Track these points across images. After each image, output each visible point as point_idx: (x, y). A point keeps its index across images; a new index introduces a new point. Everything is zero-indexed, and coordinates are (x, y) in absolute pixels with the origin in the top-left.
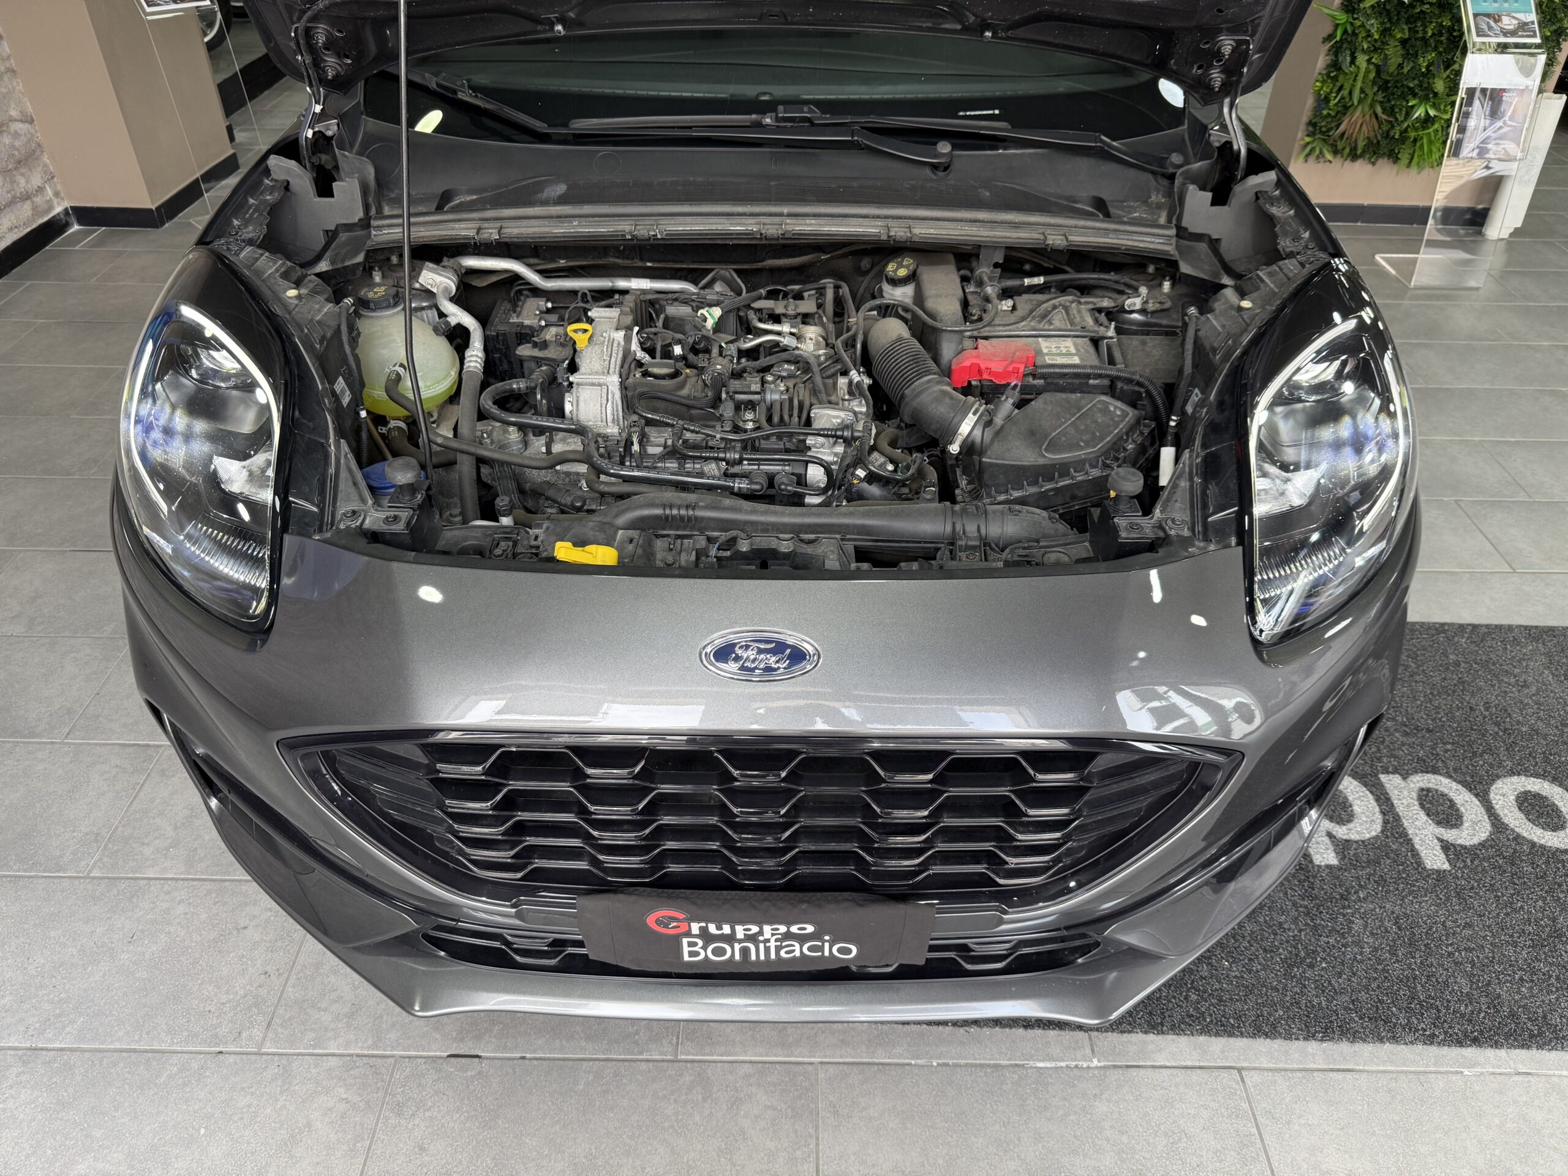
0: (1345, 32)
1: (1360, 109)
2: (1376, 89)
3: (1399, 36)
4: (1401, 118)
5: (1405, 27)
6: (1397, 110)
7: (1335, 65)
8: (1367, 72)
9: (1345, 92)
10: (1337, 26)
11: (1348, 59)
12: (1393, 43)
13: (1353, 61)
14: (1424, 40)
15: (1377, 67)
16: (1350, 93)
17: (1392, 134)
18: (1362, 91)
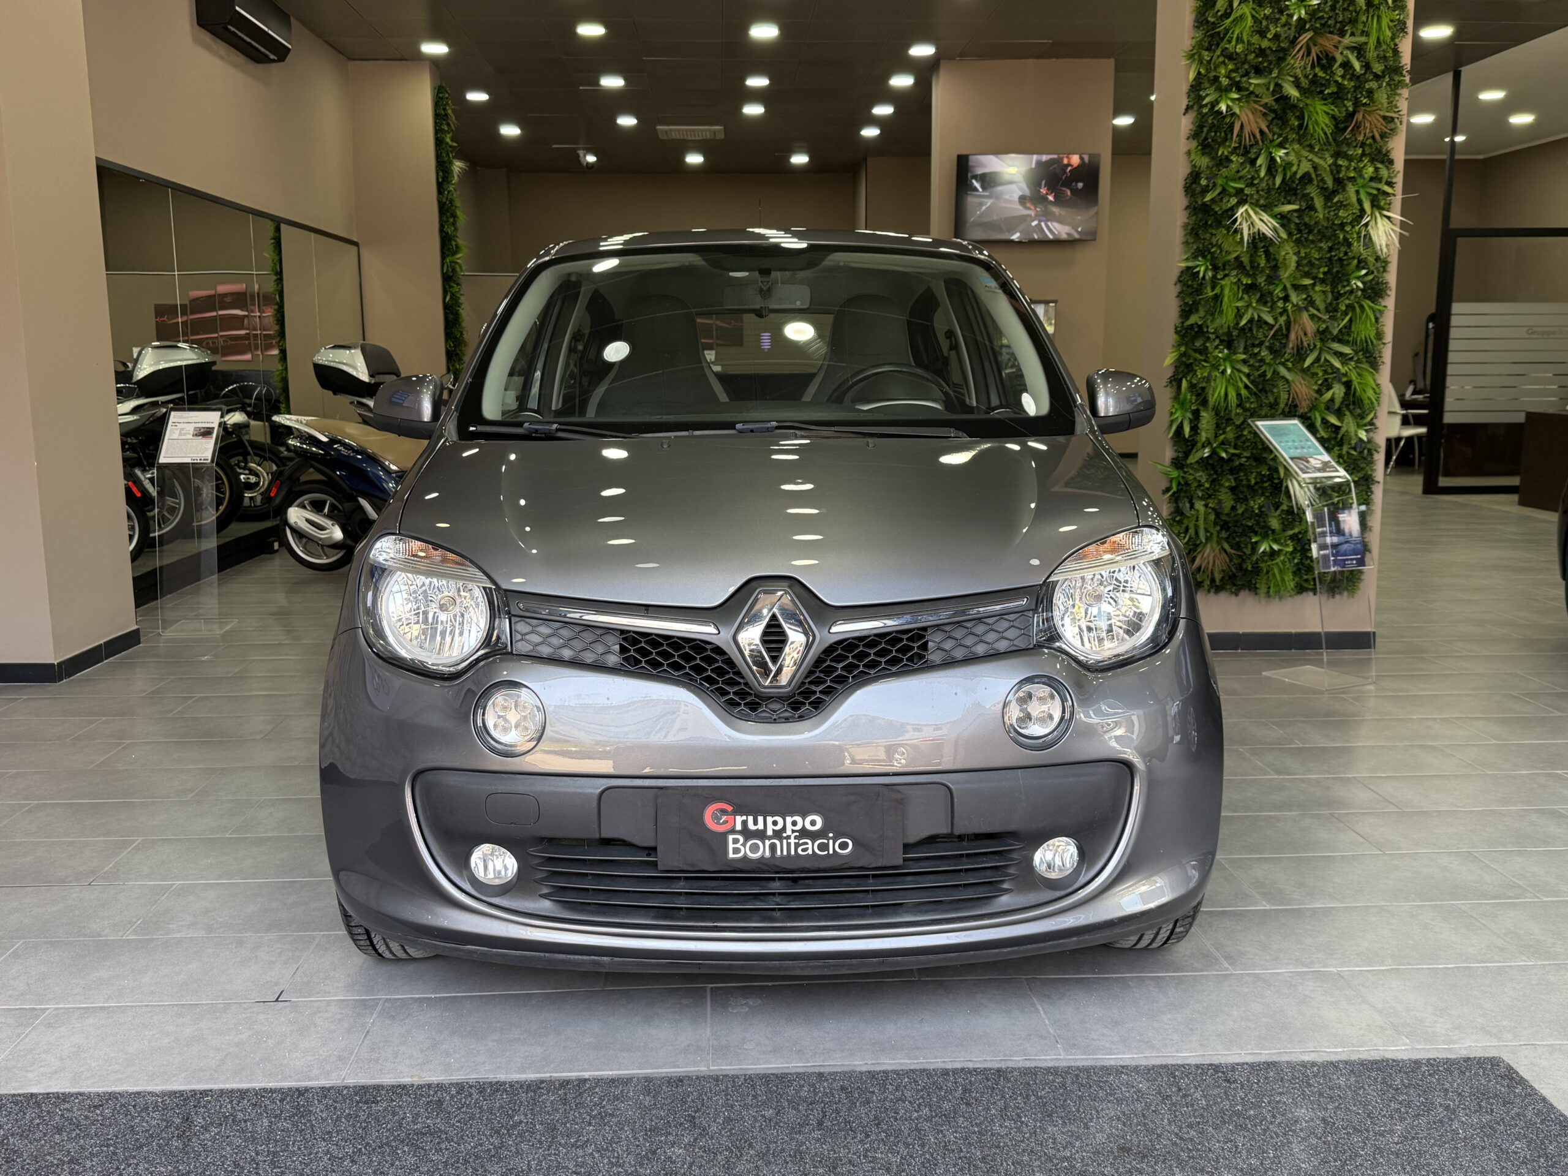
0: (1179, 484)
1: (1209, 547)
2: (1218, 528)
3: (1227, 484)
4: (1248, 551)
5: (1230, 477)
6: (1243, 545)
7: (1178, 511)
8: (1206, 514)
9: (1192, 532)
10: (1171, 480)
11: (1188, 505)
12: (1223, 490)
13: (1192, 506)
14: (1249, 486)
15: (1214, 509)
16: (1197, 533)
17: (1244, 566)
18: (1207, 531)
